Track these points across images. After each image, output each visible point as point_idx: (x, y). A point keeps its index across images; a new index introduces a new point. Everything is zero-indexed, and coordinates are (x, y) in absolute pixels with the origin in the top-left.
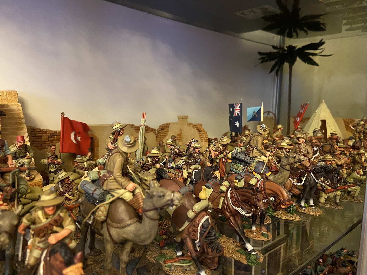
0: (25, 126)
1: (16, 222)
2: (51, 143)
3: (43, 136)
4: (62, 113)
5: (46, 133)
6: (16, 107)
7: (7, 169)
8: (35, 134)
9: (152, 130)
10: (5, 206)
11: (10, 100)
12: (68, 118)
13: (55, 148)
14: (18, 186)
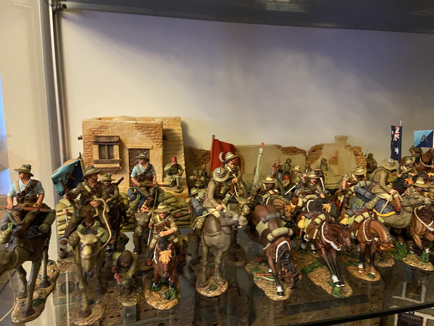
0: (182, 147)
1: (147, 221)
2: (205, 161)
3: (198, 155)
4: (213, 136)
5: (201, 153)
6: (177, 131)
7: (152, 185)
8: (192, 153)
9: (302, 152)
10: (148, 209)
11: (175, 125)
12: (218, 140)
13: (205, 166)
14: (158, 197)
